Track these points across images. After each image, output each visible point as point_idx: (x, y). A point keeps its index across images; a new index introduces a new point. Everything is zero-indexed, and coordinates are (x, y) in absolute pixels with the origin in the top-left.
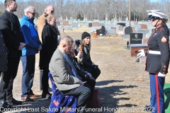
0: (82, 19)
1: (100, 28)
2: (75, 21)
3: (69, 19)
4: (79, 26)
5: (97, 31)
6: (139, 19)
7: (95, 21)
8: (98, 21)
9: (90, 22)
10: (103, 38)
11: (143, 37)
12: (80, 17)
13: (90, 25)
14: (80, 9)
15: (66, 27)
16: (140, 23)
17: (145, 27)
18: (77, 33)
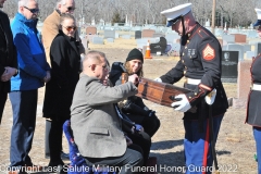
0: (122, 23)
1: (156, 40)
2: (109, 27)
3: (97, 22)
4: (117, 36)
5: (152, 46)
6: (231, 23)
7: (147, 27)
8: (152, 27)
9: (138, 28)
10: (162, 59)
11: (240, 59)
12: (118, 20)
13: (138, 35)
14: (118, 4)
15: (92, 38)
16: (233, 31)
17: (242, 38)
18: (113, 50)
